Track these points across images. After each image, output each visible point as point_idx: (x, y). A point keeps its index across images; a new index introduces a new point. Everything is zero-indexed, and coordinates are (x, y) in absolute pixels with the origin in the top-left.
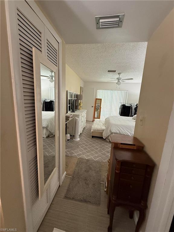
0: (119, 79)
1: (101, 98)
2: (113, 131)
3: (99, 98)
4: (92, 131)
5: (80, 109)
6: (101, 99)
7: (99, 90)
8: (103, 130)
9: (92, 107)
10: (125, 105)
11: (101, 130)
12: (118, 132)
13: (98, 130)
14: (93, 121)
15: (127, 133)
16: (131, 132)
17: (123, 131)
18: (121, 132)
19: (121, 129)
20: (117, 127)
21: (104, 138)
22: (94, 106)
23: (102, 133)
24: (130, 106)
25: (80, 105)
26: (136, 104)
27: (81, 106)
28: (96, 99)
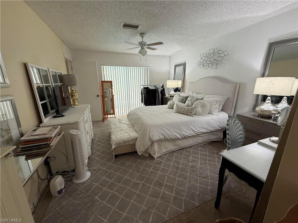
0: (142, 44)
1: (110, 80)
2: (156, 138)
3: (106, 80)
4: (113, 147)
5: (74, 105)
6: (111, 82)
7: (104, 66)
8: (136, 139)
9: (98, 96)
10: (148, 87)
11: (130, 139)
12: (162, 137)
13: (125, 142)
14: (104, 119)
15: (175, 135)
16: (180, 131)
17: (169, 133)
18: (167, 136)
19: (166, 131)
20: (160, 130)
21: (140, 154)
22: (100, 94)
23: (135, 144)
24: (156, 89)
25: (72, 96)
26: (161, 85)
27: (74, 98)
28: (103, 82)
